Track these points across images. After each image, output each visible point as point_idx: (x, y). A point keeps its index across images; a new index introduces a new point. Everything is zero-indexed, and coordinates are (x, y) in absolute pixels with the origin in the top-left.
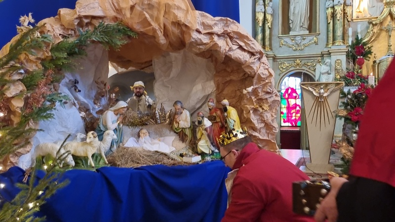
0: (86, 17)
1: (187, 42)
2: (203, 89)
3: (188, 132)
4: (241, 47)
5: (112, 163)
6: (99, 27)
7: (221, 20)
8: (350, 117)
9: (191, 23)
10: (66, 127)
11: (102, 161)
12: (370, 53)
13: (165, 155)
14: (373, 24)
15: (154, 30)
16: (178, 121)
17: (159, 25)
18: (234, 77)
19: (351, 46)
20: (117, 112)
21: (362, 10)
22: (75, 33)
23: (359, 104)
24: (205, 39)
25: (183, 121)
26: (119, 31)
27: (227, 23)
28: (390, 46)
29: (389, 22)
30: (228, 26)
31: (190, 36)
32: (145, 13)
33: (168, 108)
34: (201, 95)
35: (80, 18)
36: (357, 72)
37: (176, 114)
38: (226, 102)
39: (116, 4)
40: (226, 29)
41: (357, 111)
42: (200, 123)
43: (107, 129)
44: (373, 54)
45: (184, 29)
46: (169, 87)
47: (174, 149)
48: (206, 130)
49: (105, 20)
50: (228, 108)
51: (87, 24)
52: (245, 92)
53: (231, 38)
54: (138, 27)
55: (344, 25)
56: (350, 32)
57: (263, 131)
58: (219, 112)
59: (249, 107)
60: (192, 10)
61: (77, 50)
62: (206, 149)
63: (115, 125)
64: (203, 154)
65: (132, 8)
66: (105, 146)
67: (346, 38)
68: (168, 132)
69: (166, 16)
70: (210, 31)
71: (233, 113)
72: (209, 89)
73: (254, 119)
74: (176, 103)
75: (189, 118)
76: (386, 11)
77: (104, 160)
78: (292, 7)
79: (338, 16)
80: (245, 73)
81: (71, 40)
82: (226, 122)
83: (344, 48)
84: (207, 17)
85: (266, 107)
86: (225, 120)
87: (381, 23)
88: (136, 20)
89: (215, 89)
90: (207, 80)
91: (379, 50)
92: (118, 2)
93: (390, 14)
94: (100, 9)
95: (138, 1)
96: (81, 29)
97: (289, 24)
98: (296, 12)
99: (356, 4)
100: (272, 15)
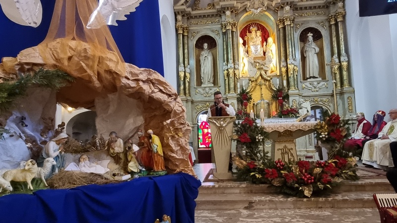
0: (27, 64)
1: (118, 85)
2: (135, 122)
3: (122, 156)
4: (161, 91)
5: (51, 185)
6: (39, 72)
7: (145, 70)
8: (240, 140)
9: (120, 71)
10: (11, 156)
11: (42, 184)
12: (251, 98)
13: (100, 175)
15: (90, 77)
16: (114, 147)
17: (93, 72)
18: (157, 113)
19: (240, 94)
20: (58, 143)
21: (244, 73)
22: (17, 77)
23: (245, 131)
24: (133, 84)
25: (117, 147)
26: (58, 76)
27: (150, 73)
28: (262, 95)
29: (261, 80)
30: (151, 75)
31: (120, 81)
32: (81, 62)
33: (107, 138)
34: (132, 127)
35: (21, 65)
36: (244, 111)
37: (112, 142)
38: (150, 131)
39: (55, 55)
40: (149, 77)
41: (244, 136)
42: (130, 148)
43: (48, 156)
45: (115, 76)
46: (107, 121)
47: (108, 170)
48: (134, 153)
49: (45, 67)
50: (152, 135)
51: (29, 70)
52: (165, 123)
53: (153, 84)
54: (75, 74)
55: (235, 81)
56: (239, 86)
57: (179, 152)
58: (146, 140)
59: (168, 135)
60: (122, 62)
61: (17, 91)
62: (134, 168)
63: (57, 153)
64: (132, 173)
65: (70, 58)
66: (45, 171)
67: (236, 89)
68: (105, 156)
69: (100, 66)
70: (137, 78)
71: (156, 140)
72: (139, 122)
73: (172, 144)
74: (111, 134)
75: (122, 145)
77: (44, 183)
78: (202, 69)
79: (231, 75)
80: (165, 110)
81: (12, 83)
82: (151, 147)
83: (235, 95)
84: (134, 68)
85: (181, 134)
86: (150, 145)
87: (256, 81)
88: (74, 68)
89: (144, 122)
90: (138, 115)
91: (256, 97)
92: (57, 53)
93: (261, 75)
94: (40, 57)
95: (75, 53)
96: (23, 74)
97: (201, 79)
98: (205, 72)
99: (241, 68)
100: (189, 73)
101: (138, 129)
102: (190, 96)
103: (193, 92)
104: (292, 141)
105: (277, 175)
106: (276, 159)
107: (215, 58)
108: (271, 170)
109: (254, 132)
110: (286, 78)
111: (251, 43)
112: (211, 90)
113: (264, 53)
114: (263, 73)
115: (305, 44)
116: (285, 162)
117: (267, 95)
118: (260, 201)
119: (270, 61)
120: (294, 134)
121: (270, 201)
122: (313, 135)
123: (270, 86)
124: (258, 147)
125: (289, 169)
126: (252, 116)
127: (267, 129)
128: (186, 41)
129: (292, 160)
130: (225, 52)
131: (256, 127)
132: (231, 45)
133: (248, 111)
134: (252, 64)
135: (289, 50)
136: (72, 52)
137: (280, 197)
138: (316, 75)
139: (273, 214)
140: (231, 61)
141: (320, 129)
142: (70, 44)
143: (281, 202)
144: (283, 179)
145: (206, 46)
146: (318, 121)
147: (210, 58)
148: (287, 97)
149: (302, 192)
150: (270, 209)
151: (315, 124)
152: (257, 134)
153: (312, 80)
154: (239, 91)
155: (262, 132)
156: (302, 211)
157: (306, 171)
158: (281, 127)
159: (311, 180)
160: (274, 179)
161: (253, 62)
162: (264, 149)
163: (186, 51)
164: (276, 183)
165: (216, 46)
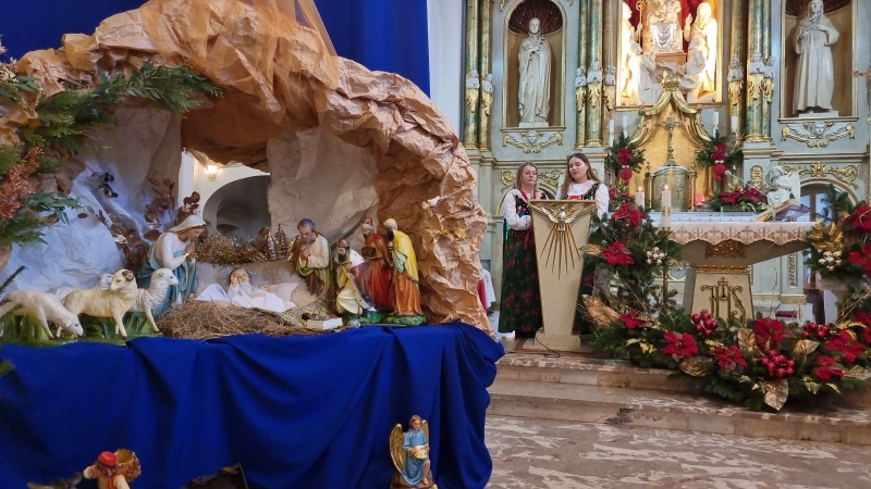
0: (118, 50)
1: (320, 111)
2: (356, 201)
3: (324, 276)
4: (419, 127)
5: (166, 331)
6: (143, 70)
7: (384, 77)
8: (605, 258)
9: (327, 77)
10: (81, 261)
11: (146, 327)
12: (641, 160)
13: (273, 315)
14: (646, 116)
15: (257, 86)
16: (306, 255)
17: (264, 74)
18: (408, 181)
19: (612, 150)
20: (184, 236)
21: (629, 94)
22: (94, 79)
23: (620, 237)
24: (354, 109)
25: (316, 255)
26: (186, 82)
27: (395, 84)
28: (670, 151)
29: (671, 114)
30: (397, 89)
31: (325, 100)
32: (237, 51)
33: (291, 233)
34: (350, 211)
35: (103, 51)
36: (622, 190)
37: (304, 242)
38: (391, 222)
39: (180, 32)
40: (392, 93)
41: (616, 248)
42: (343, 258)
43: (162, 265)
44: (645, 162)
45: (314, 86)
46: (294, 196)
47: (293, 305)
48: (352, 271)
49: (156, 58)
50: (396, 232)
51: (120, 65)
52: (425, 206)
53: (402, 110)
54: (225, 79)
55: (602, 116)
56: (611, 126)
57: (456, 275)
58: (381, 242)
59: (432, 232)
60: (331, 54)
61: (95, 111)
62: (351, 305)
63: (181, 260)
64: (346, 315)
65: (212, 41)
66: (154, 298)
67: (604, 136)
68: (287, 274)
69: (280, 61)
70: (363, 94)
71: (404, 243)
72: (366, 201)
73: (440, 253)
74: (302, 223)
75: (326, 251)
76: (666, 96)
77: (152, 325)
78: (523, 84)
79: (594, 100)
80: (428, 174)
81: (83, 92)
82: (391, 259)
83: (600, 150)
84: (358, 69)
85: (461, 233)
86: (389, 254)
87: (658, 115)
88: (221, 64)
89: (377, 201)
90: (364, 185)
91: (654, 156)
92: (184, 27)
93: (672, 101)
94: (145, 34)
95: (224, 30)
96: (107, 74)
97: (519, 110)
98: (530, 92)
99: (621, 83)
100: (491, 94)
101: (363, 217)
102: (490, 149)
103: (497, 141)
104: (742, 270)
105: (695, 350)
106: (696, 311)
107: (557, 57)
108: (679, 336)
109: (643, 240)
110: (737, 109)
111: (652, 17)
112: (541, 135)
113: (686, 45)
114: (678, 95)
115: (799, 20)
116: (720, 319)
117: (685, 151)
118: (648, 409)
119: (700, 66)
120: (748, 252)
121: (675, 411)
122: (800, 258)
123: (693, 130)
124: (650, 278)
125: (730, 338)
126: (640, 202)
127: (678, 235)
128: (486, 13)
129: (738, 316)
130: (583, 42)
131: (650, 229)
132: (601, 23)
133: (632, 192)
134: (651, 73)
135: (755, 36)
136: (217, 26)
137: (699, 403)
138: (825, 103)
139: (679, 443)
140: (596, 64)
141: (821, 241)
142: (212, 8)
143: (702, 416)
144: (711, 360)
145: (535, 24)
146: (819, 221)
147: (544, 57)
148: (739, 158)
149: (760, 396)
150: (672, 430)
151: (808, 229)
152: (651, 246)
153: (811, 115)
154: (611, 140)
155: (664, 241)
156: (757, 442)
157: (773, 346)
158: (714, 231)
159: (786, 367)
160: (686, 358)
161: (653, 66)
162: (665, 283)
163: (486, 37)
164: (691, 368)
165: (561, 24)
